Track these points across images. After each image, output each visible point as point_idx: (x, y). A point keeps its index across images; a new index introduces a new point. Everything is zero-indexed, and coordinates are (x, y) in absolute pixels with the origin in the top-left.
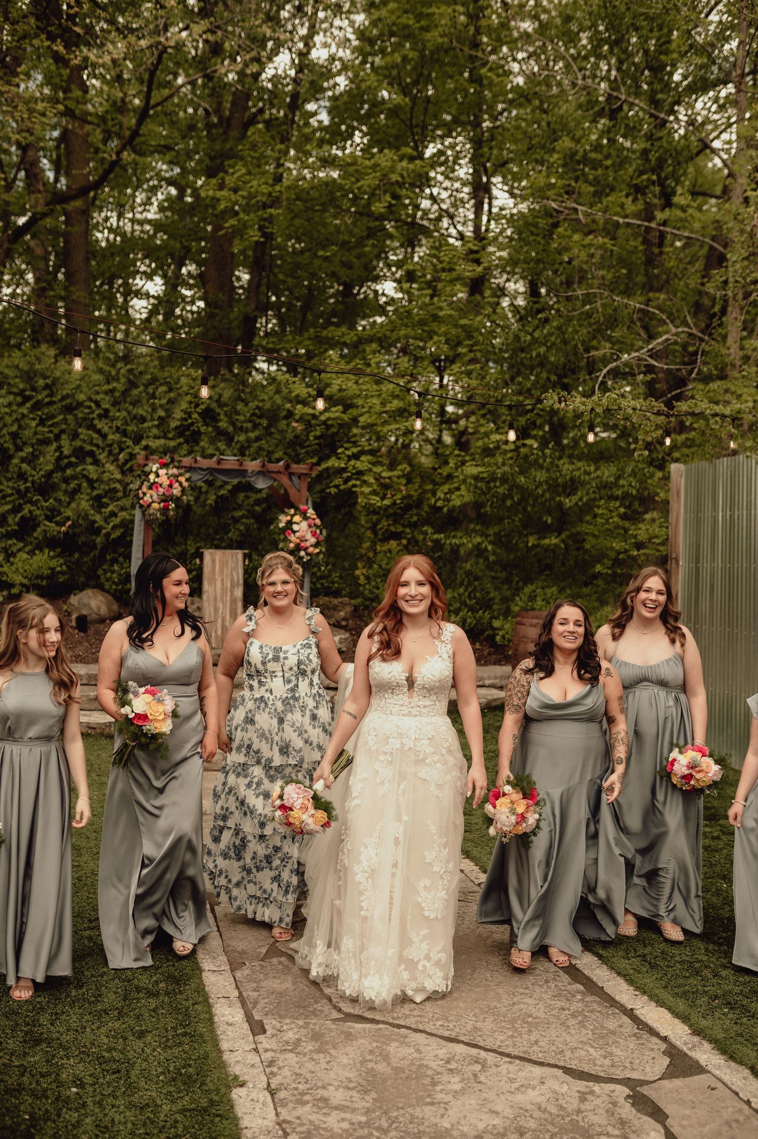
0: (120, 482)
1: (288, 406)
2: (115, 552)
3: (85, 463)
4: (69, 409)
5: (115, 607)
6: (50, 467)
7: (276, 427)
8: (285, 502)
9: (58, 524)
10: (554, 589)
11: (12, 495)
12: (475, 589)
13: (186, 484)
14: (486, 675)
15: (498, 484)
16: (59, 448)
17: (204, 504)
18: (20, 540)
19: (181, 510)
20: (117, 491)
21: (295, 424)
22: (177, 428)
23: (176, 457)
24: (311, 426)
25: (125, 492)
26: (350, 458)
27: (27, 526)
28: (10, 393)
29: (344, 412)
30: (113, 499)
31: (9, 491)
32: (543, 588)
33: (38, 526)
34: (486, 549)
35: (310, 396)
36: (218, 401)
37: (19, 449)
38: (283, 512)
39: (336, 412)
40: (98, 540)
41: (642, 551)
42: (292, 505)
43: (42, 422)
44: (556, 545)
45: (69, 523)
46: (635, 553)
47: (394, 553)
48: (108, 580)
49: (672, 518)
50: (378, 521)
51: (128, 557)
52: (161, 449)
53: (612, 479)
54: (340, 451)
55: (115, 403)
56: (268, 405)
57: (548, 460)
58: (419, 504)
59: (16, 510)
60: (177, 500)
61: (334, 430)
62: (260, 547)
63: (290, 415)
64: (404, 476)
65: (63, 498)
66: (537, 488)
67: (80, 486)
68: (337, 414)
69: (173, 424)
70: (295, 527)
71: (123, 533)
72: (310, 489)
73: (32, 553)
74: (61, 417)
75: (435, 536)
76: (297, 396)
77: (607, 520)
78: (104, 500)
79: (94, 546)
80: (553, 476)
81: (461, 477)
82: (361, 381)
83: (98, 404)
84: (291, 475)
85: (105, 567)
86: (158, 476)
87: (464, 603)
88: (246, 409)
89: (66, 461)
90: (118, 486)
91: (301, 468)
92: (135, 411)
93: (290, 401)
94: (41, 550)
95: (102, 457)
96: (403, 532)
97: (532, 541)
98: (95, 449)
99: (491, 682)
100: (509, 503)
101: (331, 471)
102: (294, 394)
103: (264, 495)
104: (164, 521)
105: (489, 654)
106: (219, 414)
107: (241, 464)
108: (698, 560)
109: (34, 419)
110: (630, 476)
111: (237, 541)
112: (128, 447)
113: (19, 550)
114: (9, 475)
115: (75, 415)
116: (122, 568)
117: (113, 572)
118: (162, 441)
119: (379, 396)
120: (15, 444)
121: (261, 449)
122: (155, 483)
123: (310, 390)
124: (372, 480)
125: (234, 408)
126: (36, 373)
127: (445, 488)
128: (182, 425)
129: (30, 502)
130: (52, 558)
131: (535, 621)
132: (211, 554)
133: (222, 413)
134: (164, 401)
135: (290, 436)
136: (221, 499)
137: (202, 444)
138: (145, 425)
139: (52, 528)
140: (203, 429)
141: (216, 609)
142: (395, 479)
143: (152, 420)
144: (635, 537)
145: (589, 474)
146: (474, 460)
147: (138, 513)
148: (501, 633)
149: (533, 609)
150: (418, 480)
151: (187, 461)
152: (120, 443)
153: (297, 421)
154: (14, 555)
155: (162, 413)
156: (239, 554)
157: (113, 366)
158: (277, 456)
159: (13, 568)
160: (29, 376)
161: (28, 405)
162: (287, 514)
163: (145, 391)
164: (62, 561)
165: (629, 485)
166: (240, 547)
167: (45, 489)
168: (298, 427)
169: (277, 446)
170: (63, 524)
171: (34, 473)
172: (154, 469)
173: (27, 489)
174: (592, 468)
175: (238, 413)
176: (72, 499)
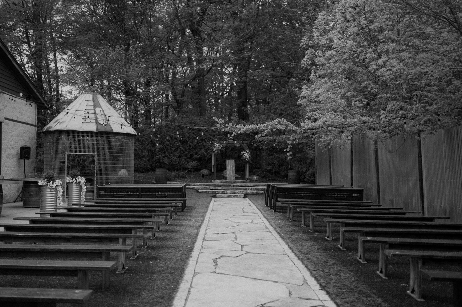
3: (203, 142)
5: (210, 172)
9: (198, 155)
13: (222, 147)
18: (190, 159)
19: (222, 152)
27: (191, 156)
31: (188, 149)
33: (194, 156)
37: (189, 140)
38: (242, 151)
40: (206, 158)
42: (244, 150)
45: (200, 155)
48: (207, 167)
51: (211, 162)
59: (189, 153)
60: (220, 150)
65: (199, 150)
67: (202, 147)
70: (245, 154)
71: (210, 157)
72: (248, 146)
73: (192, 162)
78: (207, 150)
79: (205, 160)
84: (244, 143)
91: (246, 142)
94: (195, 161)
95: (207, 141)
103: (238, 148)
104: (218, 154)
107: (233, 142)
111: (233, 158)
116: (210, 164)
122: (216, 147)
129: (192, 151)
130: (197, 163)
132: (228, 160)
141: (229, 172)
147: (213, 153)
154: (189, 162)
156: (234, 160)
159: (189, 165)
161: (191, 130)
164: (199, 163)
167: (195, 148)
172: (216, 144)
173: (191, 148)
176: (201, 150)
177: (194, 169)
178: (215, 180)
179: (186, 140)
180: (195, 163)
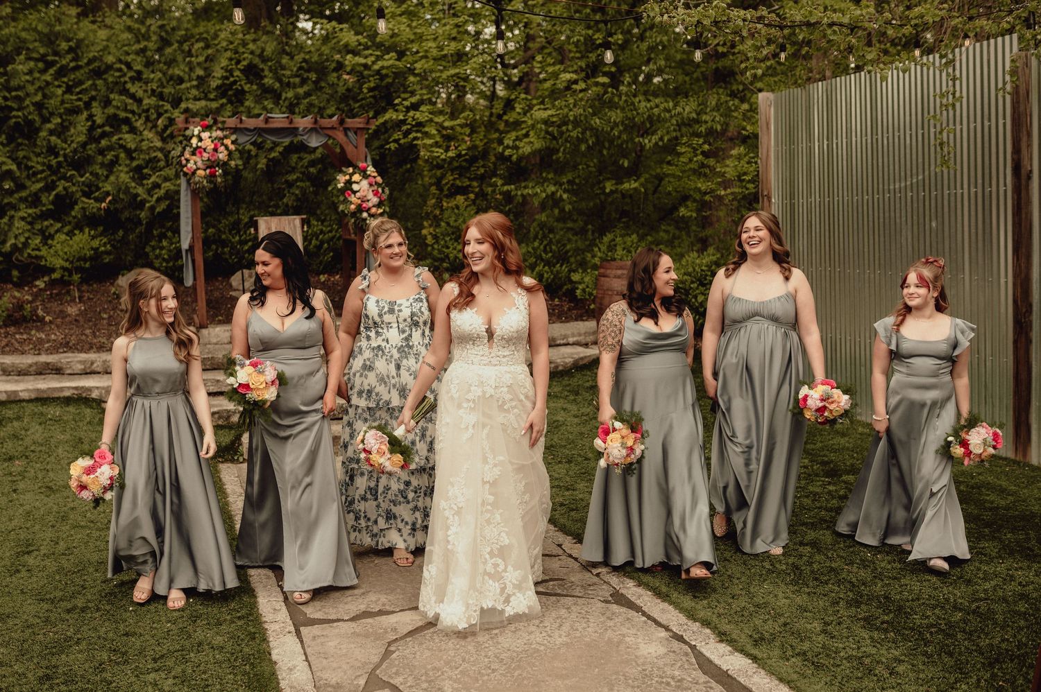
0: (161, 150)
1: (337, 57)
2: (163, 226)
3: (121, 132)
4: (98, 73)
6: (82, 138)
7: (326, 81)
8: (343, 161)
9: (97, 200)
10: (634, 236)
11: (43, 171)
12: (551, 242)
13: (232, 147)
14: (569, 333)
15: (570, 127)
16: (90, 117)
17: (254, 169)
18: (59, 220)
19: (230, 177)
20: (159, 161)
21: (346, 77)
22: (218, 87)
23: (220, 119)
24: (363, 78)
25: (167, 161)
26: (408, 109)
27: (63, 206)
28: (30, 59)
29: (399, 59)
30: (154, 169)
31: (40, 168)
32: (621, 236)
33: (76, 203)
34: (561, 198)
35: (360, 44)
36: (261, 56)
37: (46, 120)
38: (341, 171)
39: (390, 60)
40: (143, 215)
41: (729, 191)
42: (350, 164)
43: (69, 90)
44: (635, 189)
45: (110, 198)
46: (723, 193)
47: (462, 209)
48: (157, 257)
49: (762, 151)
50: (443, 176)
51: (177, 231)
52: (203, 112)
53: (694, 115)
54: (396, 101)
55: (149, 64)
56: (315, 58)
57: (624, 98)
58: (485, 154)
59: (49, 187)
60: (225, 165)
61: (390, 80)
62: (318, 212)
63: (340, 66)
64: (466, 125)
65: (100, 172)
66: (612, 129)
67: (117, 157)
68: (391, 62)
69: (214, 84)
70: (355, 187)
71: (168, 206)
72: (368, 145)
73: (70, 234)
74: (90, 82)
75: (506, 188)
76: (346, 45)
77: (691, 160)
78: (145, 171)
79: (140, 222)
80: (629, 115)
81: (530, 122)
82: (414, 24)
83: (129, 66)
84: (346, 130)
85: (153, 243)
86: (200, 140)
87: (539, 258)
88: (292, 64)
89: (99, 130)
90: (160, 155)
91: (357, 122)
92: (170, 72)
93: (339, 52)
94: (81, 230)
95: (139, 124)
96: (469, 186)
97: (609, 187)
98: (130, 116)
99: (575, 339)
100: (583, 147)
101: (389, 125)
102: (342, 43)
103: (318, 154)
104: (211, 190)
105: (569, 309)
106: (263, 70)
107: (291, 122)
108: (792, 196)
109: (59, 86)
110: (713, 110)
111: (293, 207)
112: (166, 111)
113: (57, 231)
114: (38, 150)
115: (105, 80)
116: (172, 244)
117: (162, 248)
118: (203, 103)
119: (435, 39)
120: (41, 115)
121: (311, 105)
122: (198, 147)
123: (360, 37)
124: (434, 132)
125: (279, 62)
126: (57, 35)
127: (513, 135)
128: (224, 84)
129: (64, 178)
130: (93, 238)
131: (619, 272)
132: (267, 222)
133: (266, 68)
134: (201, 59)
135: (341, 90)
136: (273, 163)
137: (247, 103)
138: (183, 86)
139: (91, 205)
140: (247, 87)
142: (458, 129)
143: (190, 80)
144: (723, 175)
145: (669, 111)
146: (542, 103)
147: (183, 181)
148: (580, 287)
149: (614, 260)
150: (483, 129)
151: (232, 122)
152: (157, 107)
153: (348, 74)
154: (52, 237)
155: (201, 72)
156: (297, 220)
157: (143, 23)
158: (329, 112)
159: (52, 251)
160: (50, 39)
161: (52, 71)
162: (345, 174)
163: (179, 48)
164: (105, 240)
165: (712, 119)
166: (297, 212)
167: (80, 164)
168: (350, 79)
169: (328, 101)
170: (103, 200)
171: (65, 145)
172: (196, 133)
173: (59, 163)
174: (671, 104)
175: (283, 68)
176: (111, 172)
177: (79, 270)
178: (202, 326)
179: (30, 123)
180: (83, 242)
